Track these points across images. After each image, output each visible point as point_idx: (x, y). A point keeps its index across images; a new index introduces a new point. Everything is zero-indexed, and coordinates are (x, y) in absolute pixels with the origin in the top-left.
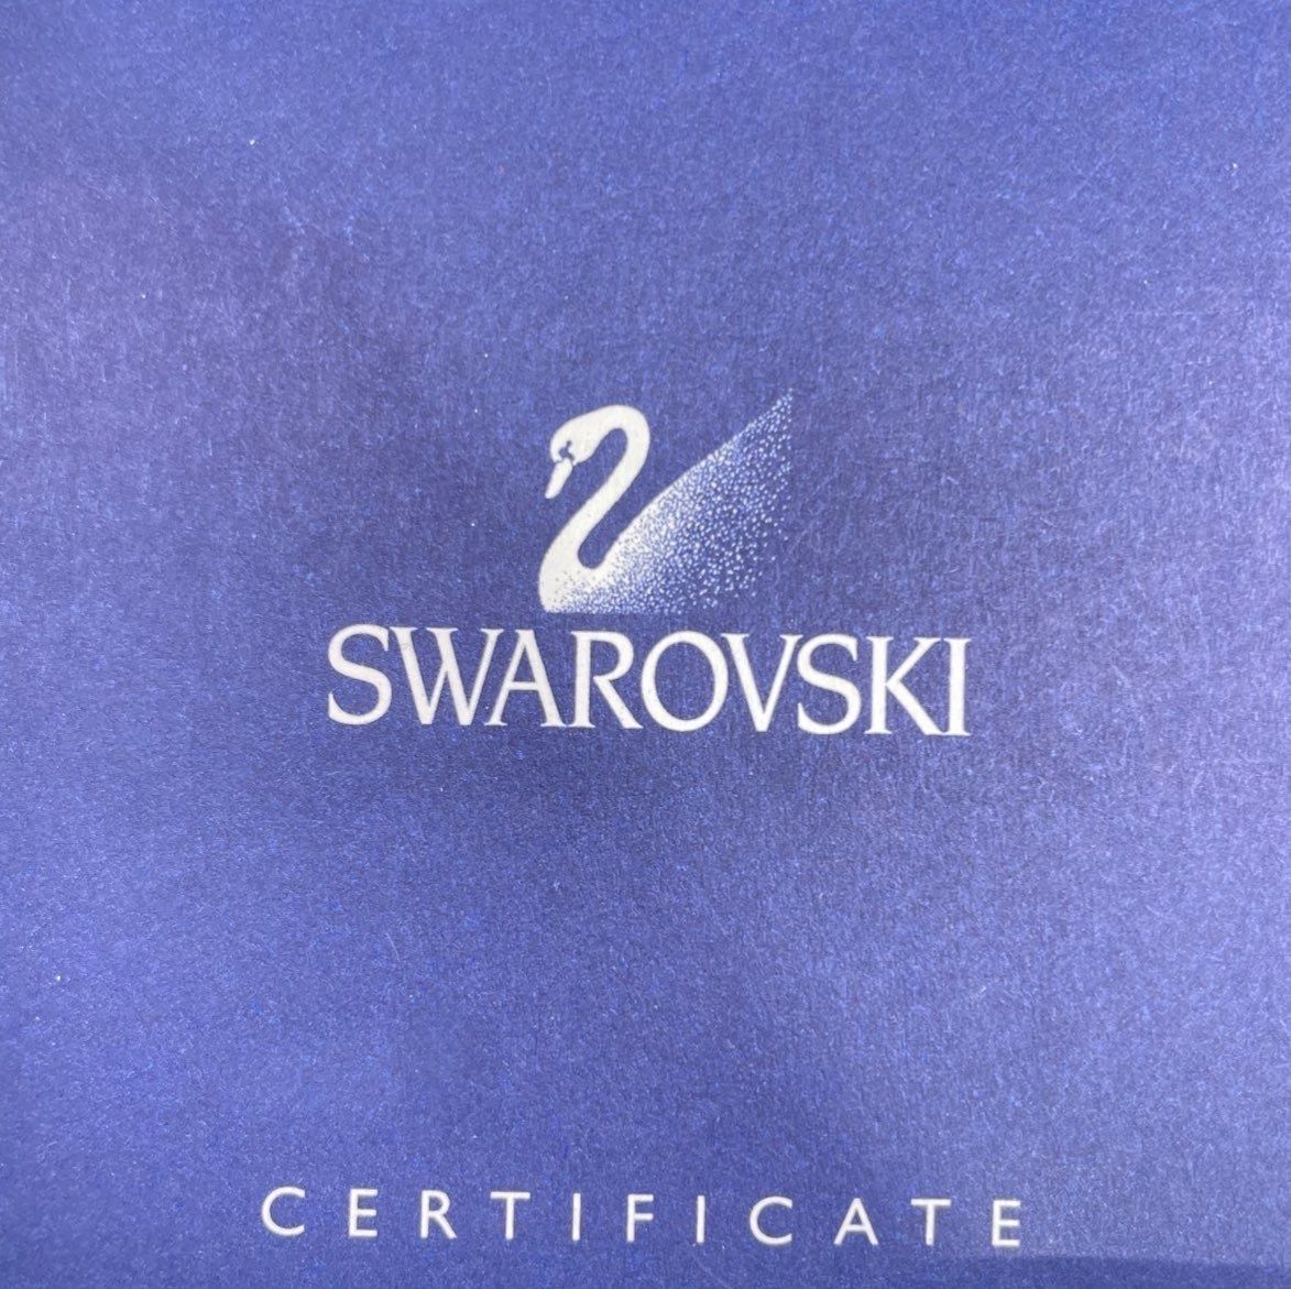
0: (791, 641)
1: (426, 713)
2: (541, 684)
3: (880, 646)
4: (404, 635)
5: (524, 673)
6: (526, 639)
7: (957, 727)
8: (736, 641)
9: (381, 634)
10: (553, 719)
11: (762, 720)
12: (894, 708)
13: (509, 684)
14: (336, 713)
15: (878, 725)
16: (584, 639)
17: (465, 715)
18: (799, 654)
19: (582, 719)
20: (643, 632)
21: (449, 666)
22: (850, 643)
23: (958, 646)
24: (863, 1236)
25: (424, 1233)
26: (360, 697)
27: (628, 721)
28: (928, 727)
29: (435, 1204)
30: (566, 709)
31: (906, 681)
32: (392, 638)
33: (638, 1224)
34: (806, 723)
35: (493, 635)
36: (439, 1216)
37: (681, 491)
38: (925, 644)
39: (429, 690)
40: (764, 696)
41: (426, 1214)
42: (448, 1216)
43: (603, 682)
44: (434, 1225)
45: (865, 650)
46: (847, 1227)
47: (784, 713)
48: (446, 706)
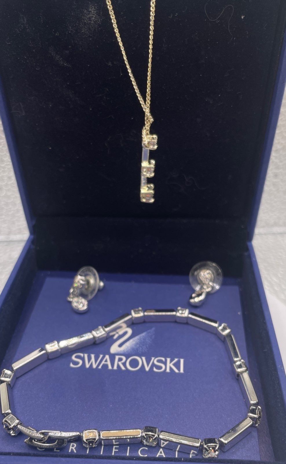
0: (153, 358)
1: (88, 366)
2: (109, 363)
3: (168, 360)
4: (86, 356)
5: (106, 361)
6: (107, 357)
7: (182, 371)
8: (144, 358)
9: (82, 355)
10: (110, 367)
11: (147, 369)
12: (171, 369)
13: (103, 362)
14: (72, 365)
15: (168, 370)
16: (117, 357)
17: (94, 366)
18: (155, 360)
19: (115, 368)
20: (127, 356)
21: (93, 359)
22: (163, 359)
23: (182, 361)
24: (162, 455)
25: (70, 451)
26: (76, 363)
27: (123, 368)
28: (177, 371)
29: (73, 446)
30: (113, 365)
31: (174, 365)
32: (84, 356)
33: (115, 452)
34: (155, 370)
35: (101, 356)
36: (73, 448)
37: (136, 339)
38: (176, 360)
39: (89, 362)
40: (148, 365)
41: (71, 448)
42: (75, 448)
43: (120, 363)
44: (72, 449)
45: (166, 360)
46: (159, 454)
47: (151, 368)
48: (91, 365)
